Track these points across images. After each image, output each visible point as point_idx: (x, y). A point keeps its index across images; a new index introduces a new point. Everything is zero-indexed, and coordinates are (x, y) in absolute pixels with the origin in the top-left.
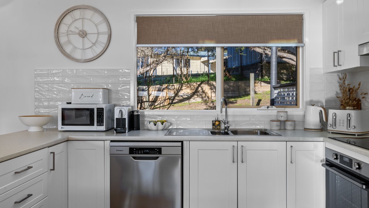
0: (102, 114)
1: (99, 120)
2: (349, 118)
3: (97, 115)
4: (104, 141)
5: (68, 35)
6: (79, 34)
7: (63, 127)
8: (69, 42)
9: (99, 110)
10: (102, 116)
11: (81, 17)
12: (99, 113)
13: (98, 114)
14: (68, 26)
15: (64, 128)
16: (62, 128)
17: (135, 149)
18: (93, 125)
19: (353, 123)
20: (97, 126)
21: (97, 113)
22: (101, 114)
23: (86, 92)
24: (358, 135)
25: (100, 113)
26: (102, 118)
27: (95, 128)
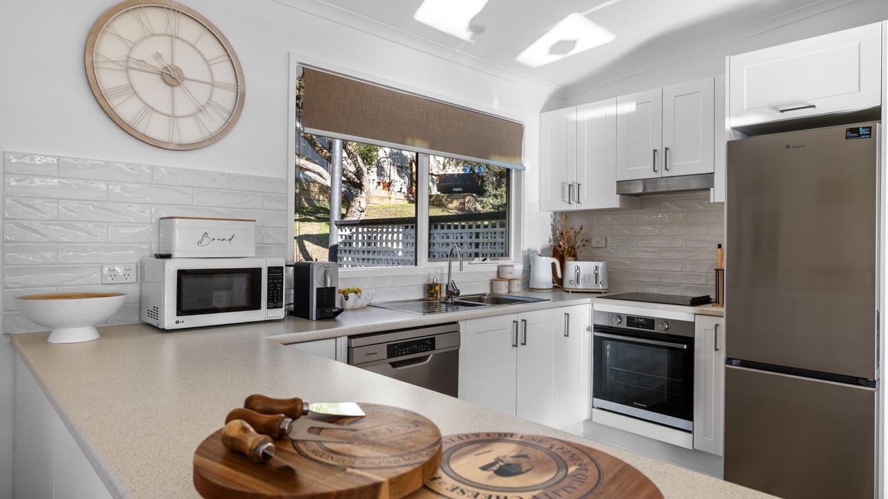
0: (280, 281)
1: (273, 294)
2: (578, 271)
3: (269, 284)
4: (336, 338)
5: (127, 69)
6: (162, 74)
7: (181, 318)
8: (131, 90)
9: (273, 271)
10: (279, 285)
11: (169, 32)
12: (273, 279)
13: (271, 281)
14: (130, 45)
15: (183, 322)
16: (177, 322)
17: (396, 347)
18: (259, 308)
19: (600, 279)
20: (268, 308)
21: (269, 279)
22: (276, 281)
23: (214, 228)
24: (605, 293)
25: (275, 279)
26: (279, 290)
27: (263, 313)
